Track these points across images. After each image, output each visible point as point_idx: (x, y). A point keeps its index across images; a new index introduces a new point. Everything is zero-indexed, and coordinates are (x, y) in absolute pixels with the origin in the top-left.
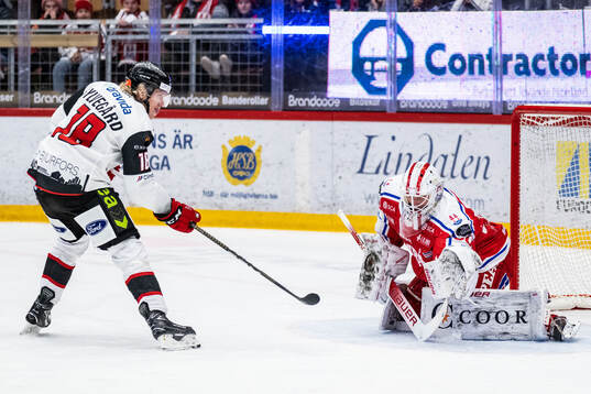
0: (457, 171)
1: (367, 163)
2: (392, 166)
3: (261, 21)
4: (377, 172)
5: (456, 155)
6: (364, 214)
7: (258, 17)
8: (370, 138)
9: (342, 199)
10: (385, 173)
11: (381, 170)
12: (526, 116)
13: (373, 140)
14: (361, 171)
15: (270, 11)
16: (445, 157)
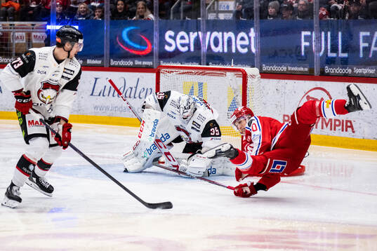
0: (137, 95)
1: (95, 91)
2: (106, 92)
3: (46, 23)
4: (99, 95)
5: (136, 87)
6: (93, 114)
7: (45, 21)
8: (96, 79)
9: (83, 108)
10: (103, 95)
11: (102, 94)
12: (162, 70)
13: (98, 80)
14: (92, 95)
15: (50, 19)
16: (131, 88)
